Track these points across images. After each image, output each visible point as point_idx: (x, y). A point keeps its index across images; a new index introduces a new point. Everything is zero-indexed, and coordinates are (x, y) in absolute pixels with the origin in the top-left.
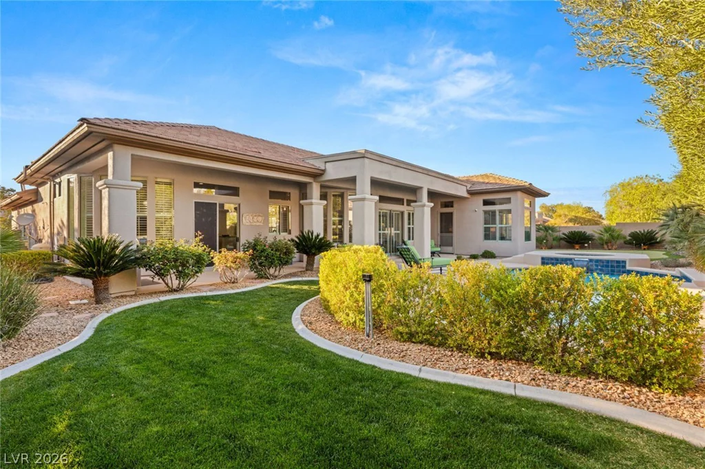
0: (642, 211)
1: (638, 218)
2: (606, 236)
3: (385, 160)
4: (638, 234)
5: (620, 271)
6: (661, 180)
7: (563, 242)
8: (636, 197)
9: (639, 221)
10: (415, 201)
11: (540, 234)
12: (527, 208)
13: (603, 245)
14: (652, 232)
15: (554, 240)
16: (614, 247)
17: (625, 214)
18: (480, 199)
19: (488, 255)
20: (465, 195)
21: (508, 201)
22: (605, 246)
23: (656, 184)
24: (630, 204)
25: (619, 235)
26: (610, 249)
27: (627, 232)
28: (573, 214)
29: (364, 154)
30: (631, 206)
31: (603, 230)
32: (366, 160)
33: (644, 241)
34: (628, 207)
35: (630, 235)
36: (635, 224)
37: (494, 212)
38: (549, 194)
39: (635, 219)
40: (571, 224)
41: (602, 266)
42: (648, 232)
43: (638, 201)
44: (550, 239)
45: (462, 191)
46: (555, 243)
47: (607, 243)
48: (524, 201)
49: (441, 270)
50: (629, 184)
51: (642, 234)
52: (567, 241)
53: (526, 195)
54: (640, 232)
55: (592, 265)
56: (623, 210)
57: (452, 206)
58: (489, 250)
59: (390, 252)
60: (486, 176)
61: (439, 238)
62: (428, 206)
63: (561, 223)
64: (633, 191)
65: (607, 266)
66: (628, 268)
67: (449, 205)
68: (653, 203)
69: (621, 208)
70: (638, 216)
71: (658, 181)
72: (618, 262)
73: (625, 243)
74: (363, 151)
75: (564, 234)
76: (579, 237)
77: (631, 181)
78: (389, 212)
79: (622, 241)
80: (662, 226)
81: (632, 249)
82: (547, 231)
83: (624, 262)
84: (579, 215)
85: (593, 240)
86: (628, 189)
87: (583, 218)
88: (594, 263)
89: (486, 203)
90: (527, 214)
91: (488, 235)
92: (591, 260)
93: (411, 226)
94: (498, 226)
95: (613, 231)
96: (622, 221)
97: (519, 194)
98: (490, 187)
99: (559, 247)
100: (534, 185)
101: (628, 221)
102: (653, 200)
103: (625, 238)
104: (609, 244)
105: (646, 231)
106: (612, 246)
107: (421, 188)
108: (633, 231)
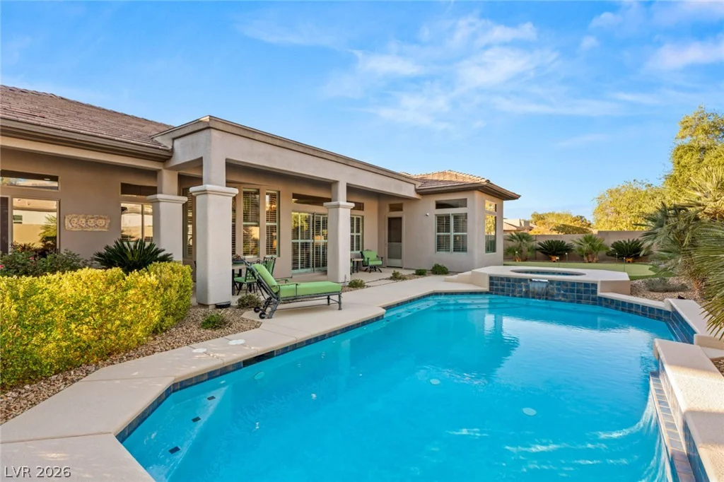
0: (629, 219)
1: (624, 225)
2: (586, 247)
3: (257, 137)
4: (622, 244)
5: (588, 299)
6: (649, 186)
7: (539, 253)
8: (623, 203)
9: (626, 229)
10: (330, 200)
11: (511, 244)
12: (490, 213)
13: (583, 256)
14: (637, 242)
15: (529, 251)
16: (595, 259)
17: (611, 222)
18: (433, 200)
19: (439, 270)
20: (413, 195)
21: (463, 203)
22: (585, 258)
23: (644, 189)
24: (616, 211)
25: (600, 245)
26: (590, 262)
27: (609, 242)
28: (561, 222)
29: (208, 123)
30: (619, 213)
31: (583, 240)
32: (214, 133)
33: (627, 252)
34: (615, 214)
35: (613, 246)
36: (621, 232)
37: (448, 217)
38: (520, 196)
39: (621, 227)
40: (555, 233)
41: (566, 291)
42: (633, 242)
43: (625, 208)
44: (525, 249)
45: (409, 191)
46: (529, 254)
47: (587, 255)
48: (484, 203)
49: (329, 299)
50: (617, 191)
51: (626, 244)
52: (542, 252)
53: (489, 197)
54: (625, 241)
55: (553, 289)
56: (610, 218)
57: (401, 210)
58: (440, 264)
59: (313, 266)
60: (444, 173)
61: (387, 248)
62: (345, 207)
63: (542, 232)
64: (621, 198)
65: (572, 291)
66: (599, 294)
67: (399, 208)
68: (641, 209)
69: (607, 215)
70: (625, 224)
71: (646, 186)
72: (586, 285)
73: (607, 254)
74: (207, 119)
75: (540, 244)
76: (557, 247)
77: (620, 188)
78: (311, 215)
79: (604, 252)
80: (647, 234)
81: (614, 261)
82: (521, 240)
83: (595, 285)
84: (567, 223)
85: (572, 250)
86: (616, 196)
87: (571, 227)
88: (555, 286)
89: (440, 205)
90: (491, 219)
91: (441, 245)
92: (551, 282)
93: (355, 234)
94: (452, 233)
95: (594, 240)
96: (608, 230)
97: (477, 194)
98: (442, 185)
99: (535, 259)
100: (491, 182)
101: (614, 229)
102: (640, 207)
103: (607, 248)
104: (590, 256)
105: (631, 240)
106: (593, 258)
107: (336, 182)
108: (616, 241)
